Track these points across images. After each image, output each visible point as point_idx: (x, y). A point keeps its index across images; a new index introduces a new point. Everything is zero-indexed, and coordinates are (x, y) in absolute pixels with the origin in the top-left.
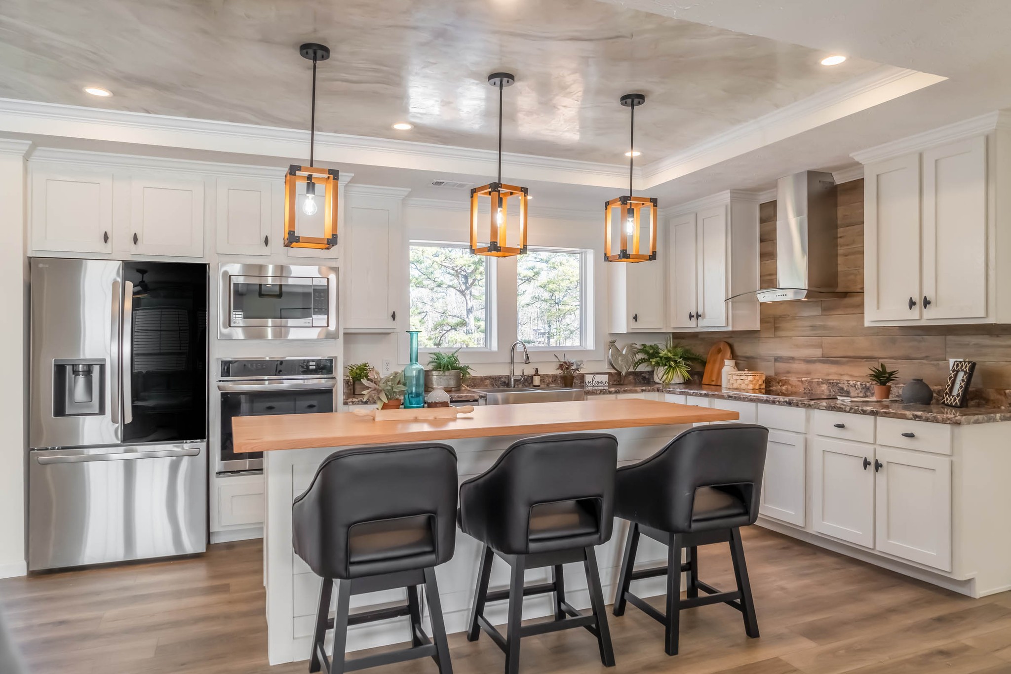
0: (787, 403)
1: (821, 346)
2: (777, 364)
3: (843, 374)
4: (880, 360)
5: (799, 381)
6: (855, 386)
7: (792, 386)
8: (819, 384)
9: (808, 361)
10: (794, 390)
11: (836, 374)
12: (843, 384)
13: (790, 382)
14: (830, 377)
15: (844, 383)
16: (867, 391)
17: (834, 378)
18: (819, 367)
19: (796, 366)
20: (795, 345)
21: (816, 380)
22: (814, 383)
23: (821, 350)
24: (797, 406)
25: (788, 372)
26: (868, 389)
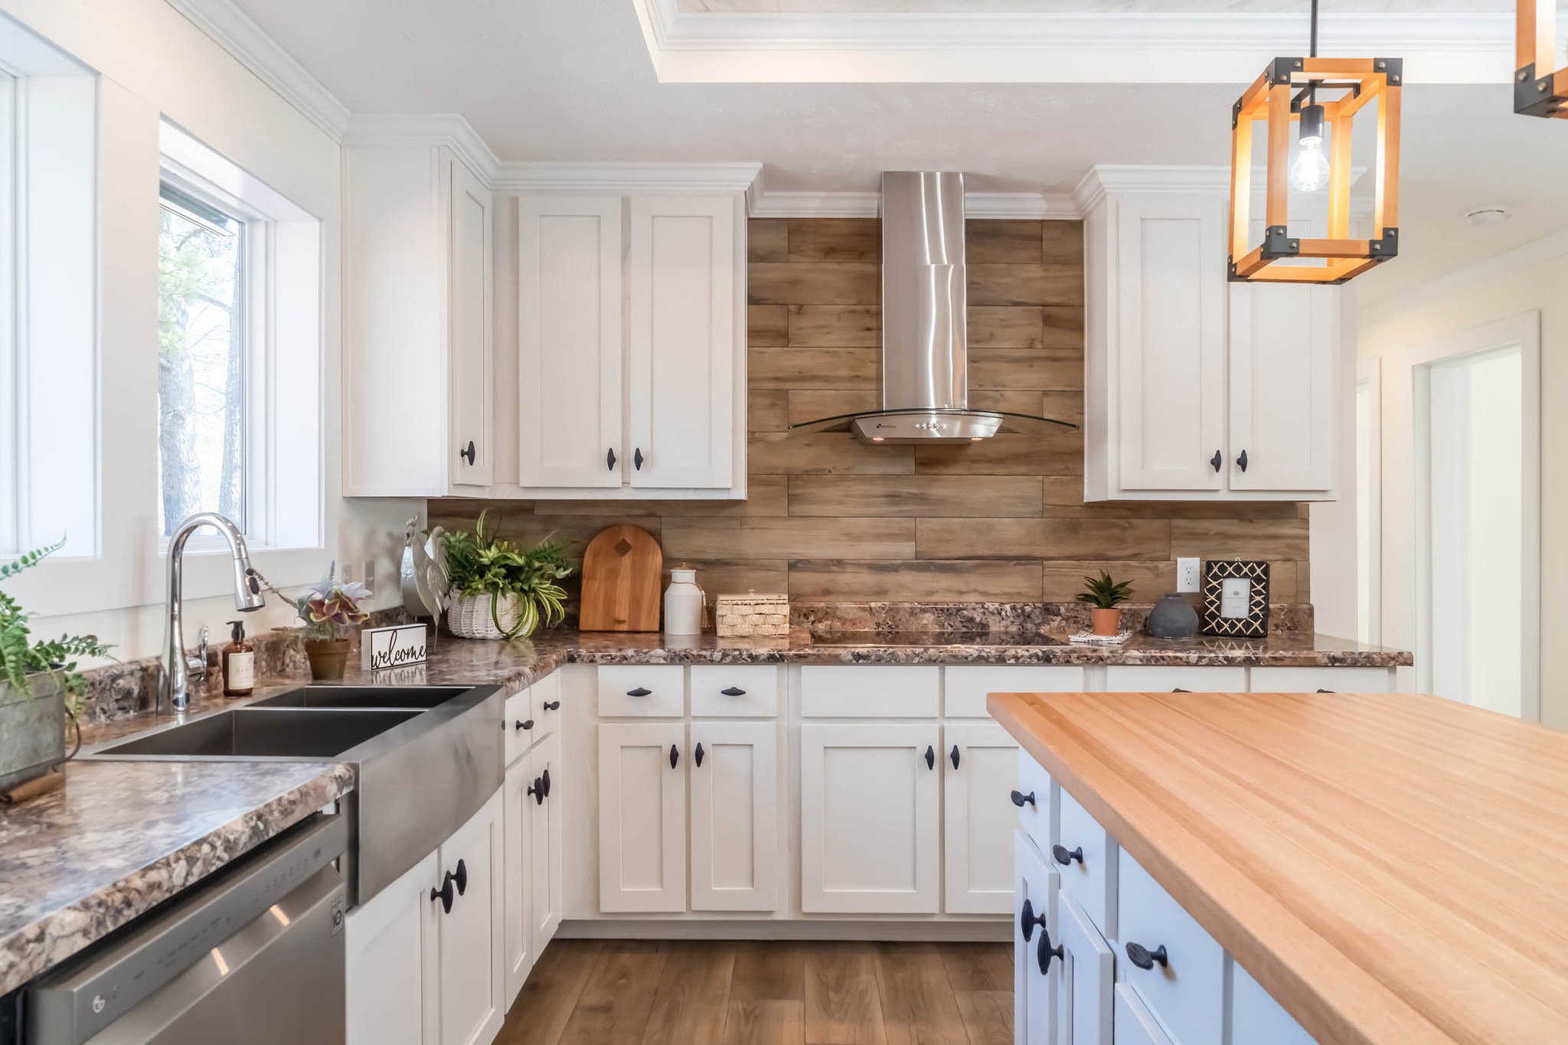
0: (1039, 660)
1: (912, 536)
2: (796, 576)
3: (964, 590)
4: (1045, 562)
5: (864, 609)
6: (1000, 614)
7: (844, 621)
8: (913, 613)
9: (879, 567)
10: (849, 628)
11: (948, 591)
12: (972, 611)
13: (839, 613)
14: (935, 598)
15: (974, 609)
16: (1025, 621)
17: (948, 600)
18: (906, 577)
19: (846, 579)
20: (845, 535)
21: (907, 605)
22: (901, 612)
23: (914, 543)
24: (1068, 662)
25: (827, 592)
26: (1029, 616)
